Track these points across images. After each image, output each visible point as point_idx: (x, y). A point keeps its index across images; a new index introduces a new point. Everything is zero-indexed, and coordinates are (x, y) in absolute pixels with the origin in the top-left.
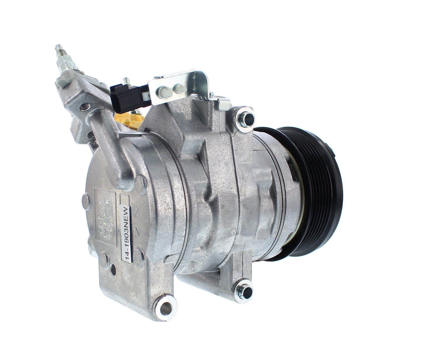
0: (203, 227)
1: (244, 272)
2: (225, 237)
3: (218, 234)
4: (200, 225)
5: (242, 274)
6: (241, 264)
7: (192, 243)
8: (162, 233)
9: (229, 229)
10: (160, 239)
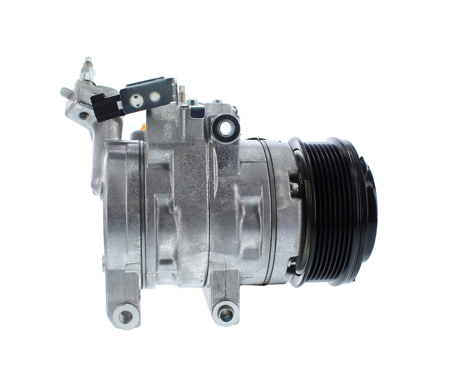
0: (165, 239)
1: (228, 293)
2: (193, 252)
3: (183, 248)
4: (161, 236)
5: (226, 295)
6: (223, 283)
7: (151, 254)
8: (114, 241)
9: (197, 244)
10: (113, 246)
